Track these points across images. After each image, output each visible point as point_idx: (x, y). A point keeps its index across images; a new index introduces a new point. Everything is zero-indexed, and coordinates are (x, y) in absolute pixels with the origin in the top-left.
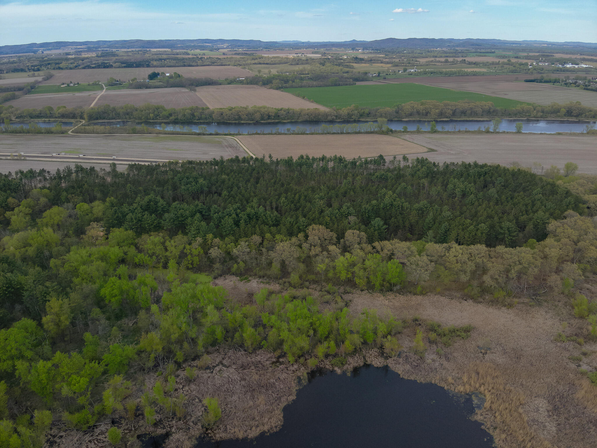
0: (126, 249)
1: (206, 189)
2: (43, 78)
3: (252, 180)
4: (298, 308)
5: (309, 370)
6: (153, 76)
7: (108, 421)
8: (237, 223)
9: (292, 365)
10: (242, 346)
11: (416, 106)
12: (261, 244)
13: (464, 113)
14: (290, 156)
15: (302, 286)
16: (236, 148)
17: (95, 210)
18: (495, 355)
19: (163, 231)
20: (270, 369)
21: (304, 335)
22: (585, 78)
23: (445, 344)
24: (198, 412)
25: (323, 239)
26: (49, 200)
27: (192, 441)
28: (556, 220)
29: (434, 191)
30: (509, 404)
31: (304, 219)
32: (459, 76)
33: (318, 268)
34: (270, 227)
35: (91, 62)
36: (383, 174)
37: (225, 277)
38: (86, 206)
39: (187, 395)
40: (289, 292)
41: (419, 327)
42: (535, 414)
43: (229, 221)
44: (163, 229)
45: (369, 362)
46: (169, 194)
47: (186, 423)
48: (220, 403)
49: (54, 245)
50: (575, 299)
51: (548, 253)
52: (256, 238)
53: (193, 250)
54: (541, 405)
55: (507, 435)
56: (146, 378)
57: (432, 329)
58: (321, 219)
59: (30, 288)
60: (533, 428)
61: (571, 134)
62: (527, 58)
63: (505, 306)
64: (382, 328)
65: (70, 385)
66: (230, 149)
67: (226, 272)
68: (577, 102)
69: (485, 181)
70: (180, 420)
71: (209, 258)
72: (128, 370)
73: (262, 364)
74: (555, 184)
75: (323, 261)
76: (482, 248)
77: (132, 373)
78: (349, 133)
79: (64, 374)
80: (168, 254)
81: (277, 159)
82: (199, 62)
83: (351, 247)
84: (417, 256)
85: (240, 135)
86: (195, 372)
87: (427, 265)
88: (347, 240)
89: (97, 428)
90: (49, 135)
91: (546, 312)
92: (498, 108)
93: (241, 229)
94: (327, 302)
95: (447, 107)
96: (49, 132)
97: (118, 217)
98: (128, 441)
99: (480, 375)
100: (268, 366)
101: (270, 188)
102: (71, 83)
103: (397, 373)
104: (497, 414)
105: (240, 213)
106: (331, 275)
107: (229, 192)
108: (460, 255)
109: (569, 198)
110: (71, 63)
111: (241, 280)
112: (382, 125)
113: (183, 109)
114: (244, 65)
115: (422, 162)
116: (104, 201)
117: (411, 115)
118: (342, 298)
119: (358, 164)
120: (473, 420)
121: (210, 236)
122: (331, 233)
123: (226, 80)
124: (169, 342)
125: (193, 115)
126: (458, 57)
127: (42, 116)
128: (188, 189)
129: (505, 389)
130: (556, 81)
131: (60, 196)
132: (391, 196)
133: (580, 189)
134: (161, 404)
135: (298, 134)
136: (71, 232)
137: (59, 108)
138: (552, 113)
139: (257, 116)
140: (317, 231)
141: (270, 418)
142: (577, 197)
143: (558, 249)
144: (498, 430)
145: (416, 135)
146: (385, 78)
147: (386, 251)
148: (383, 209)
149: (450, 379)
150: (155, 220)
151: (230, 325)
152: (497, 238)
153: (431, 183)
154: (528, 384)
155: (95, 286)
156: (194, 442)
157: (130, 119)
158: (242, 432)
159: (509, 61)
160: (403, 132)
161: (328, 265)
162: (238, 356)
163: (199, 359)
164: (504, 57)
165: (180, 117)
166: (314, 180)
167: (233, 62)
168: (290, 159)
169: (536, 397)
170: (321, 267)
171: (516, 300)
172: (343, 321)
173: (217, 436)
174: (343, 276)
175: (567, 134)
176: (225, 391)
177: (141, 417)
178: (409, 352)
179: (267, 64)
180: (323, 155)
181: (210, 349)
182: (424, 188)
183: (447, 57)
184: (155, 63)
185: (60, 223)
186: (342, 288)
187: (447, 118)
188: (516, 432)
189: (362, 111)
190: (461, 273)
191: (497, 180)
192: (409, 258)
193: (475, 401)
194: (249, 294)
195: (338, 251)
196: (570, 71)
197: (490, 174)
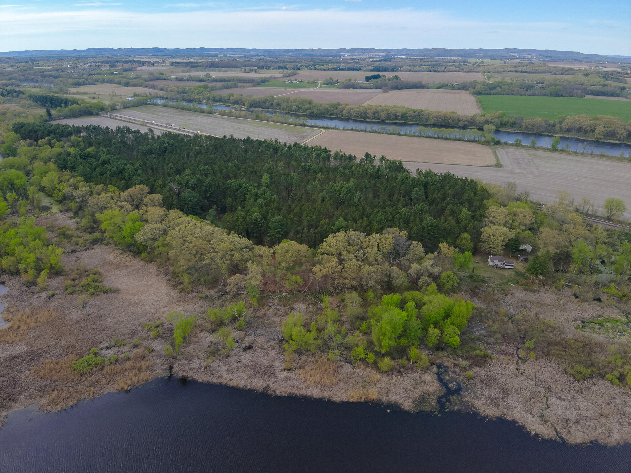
85: (337, 129)
102: (296, 80)
117: (568, 130)
127: (223, 101)
139: (383, 115)
179: (525, 72)
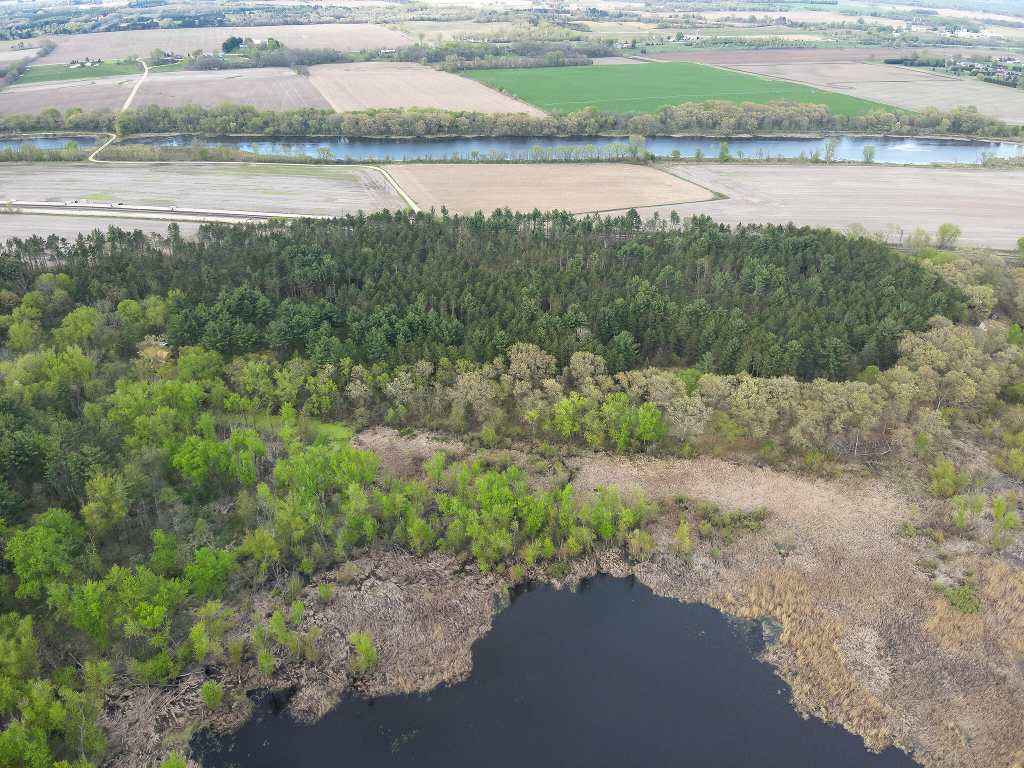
0: (208, 382)
1: (335, 274)
2: (38, 53)
3: (414, 256)
4: (495, 487)
5: (512, 584)
6: (232, 45)
7: (199, 670)
8: (391, 339)
9: (486, 576)
10: (405, 546)
11: (697, 110)
12: (433, 374)
13: (777, 124)
14: (477, 210)
15: (500, 445)
16: (384, 189)
17: (150, 313)
18: (801, 557)
19: (268, 351)
20: (451, 583)
21: (504, 530)
22: (988, 60)
23: (724, 541)
24: (340, 654)
25: (533, 367)
26: (69, 293)
27: (332, 698)
28: (914, 332)
29: (718, 280)
30: (819, 636)
31: (503, 332)
32: (773, 48)
33: (526, 417)
34: (447, 345)
35: (120, 17)
36: (636, 249)
37: (374, 429)
38: (134, 306)
39: (321, 627)
40: (479, 455)
41: (686, 511)
42: (858, 652)
43: (378, 336)
44: (268, 348)
45: (605, 570)
46: (274, 282)
47: (321, 671)
48: (373, 637)
49: (87, 376)
50: (935, 466)
51: (897, 391)
52: (425, 366)
53: (321, 386)
54: (867, 639)
55: (813, 686)
56: (256, 600)
57: (705, 516)
58: (531, 332)
59: (56, 455)
60: (854, 676)
61: (957, 167)
62: (893, 16)
63: (822, 476)
64: (627, 517)
65: (137, 620)
66: (373, 191)
67: (376, 421)
68: (971, 107)
69: (804, 259)
70: (312, 666)
71: (346, 398)
72: (227, 587)
73: (437, 575)
74: (918, 266)
75: (534, 406)
76: (790, 382)
77: (233, 592)
78: (579, 161)
79: (126, 601)
80: (278, 392)
81: (456, 216)
82: (313, 17)
83: (580, 381)
84: (686, 397)
85: (390, 163)
86: (333, 588)
87: (701, 412)
88: (574, 369)
89: (182, 682)
90: (55, 163)
91: (886, 487)
92: (836, 116)
93: (399, 350)
94: (541, 472)
95: (750, 113)
96: (56, 158)
97: (190, 327)
98: (234, 701)
99: (776, 589)
100: (448, 578)
101: (445, 273)
102: (87, 60)
103: (648, 588)
104: (798, 653)
105: (396, 321)
106: (546, 427)
107: (376, 281)
108: (754, 395)
109: (940, 293)
110: (86, 21)
111: (402, 435)
112: (636, 148)
113: (288, 114)
114: (394, 22)
115: (701, 223)
116: (164, 295)
117: (687, 126)
118: (564, 464)
119: (594, 225)
120: (761, 661)
121: (346, 361)
122: (547, 357)
123: (362, 52)
124: (290, 542)
125: (305, 124)
126: (774, 11)
127: (41, 128)
128: (305, 275)
129: (813, 612)
130: (938, 64)
131: (88, 285)
132: (647, 289)
133: (960, 274)
134: (282, 642)
135: (492, 162)
136: (112, 352)
137: (70, 112)
138: (927, 126)
139: (420, 126)
140: (524, 354)
141: (453, 661)
142: (953, 290)
143: (913, 385)
144: (798, 678)
145: (694, 167)
146: (644, 52)
147: (635, 388)
148: (635, 312)
149: (729, 597)
150: (253, 332)
151: (386, 514)
152: (817, 364)
153: (715, 263)
154: (849, 605)
155: (163, 451)
156: (337, 700)
157: (195, 131)
158: (409, 684)
159: (861, 21)
160: (673, 160)
161: (542, 411)
162: (399, 562)
163: (338, 567)
164: (853, 13)
165: (283, 127)
166: (520, 258)
167: (374, 15)
168: (480, 215)
169: (860, 626)
170: (530, 415)
171: (840, 467)
172: (565, 506)
173: (372, 689)
174: (567, 429)
175: (948, 167)
176: (381, 618)
177: (251, 662)
178: (668, 554)
179: (435, 20)
180: (536, 209)
181: (355, 551)
182: (702, 273)
183: (754, 10)
184: (233, 18)
185: (93, 336)
186: (565, 447)
187: (748, 132)
188: (827, 680)
189: (604, 119)
190: (756, 423)
191: (823, 259)
192: (673, 400)
193: (767, 631)
194: (415, 459)
195: (559, 387)
196: (964, 44)
197: (813, 247)
